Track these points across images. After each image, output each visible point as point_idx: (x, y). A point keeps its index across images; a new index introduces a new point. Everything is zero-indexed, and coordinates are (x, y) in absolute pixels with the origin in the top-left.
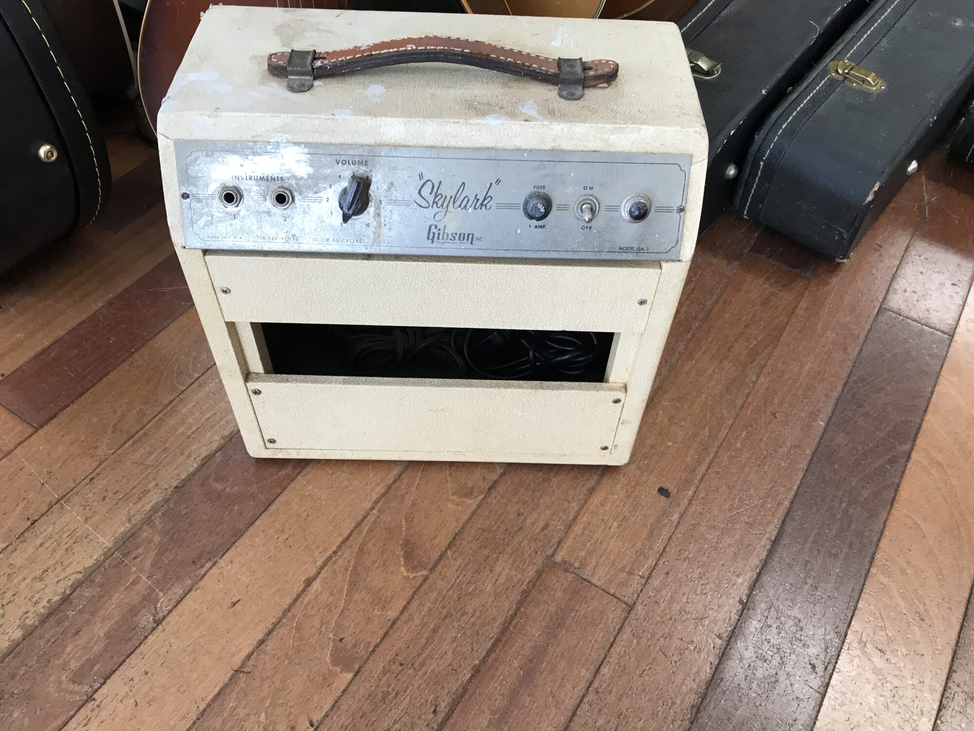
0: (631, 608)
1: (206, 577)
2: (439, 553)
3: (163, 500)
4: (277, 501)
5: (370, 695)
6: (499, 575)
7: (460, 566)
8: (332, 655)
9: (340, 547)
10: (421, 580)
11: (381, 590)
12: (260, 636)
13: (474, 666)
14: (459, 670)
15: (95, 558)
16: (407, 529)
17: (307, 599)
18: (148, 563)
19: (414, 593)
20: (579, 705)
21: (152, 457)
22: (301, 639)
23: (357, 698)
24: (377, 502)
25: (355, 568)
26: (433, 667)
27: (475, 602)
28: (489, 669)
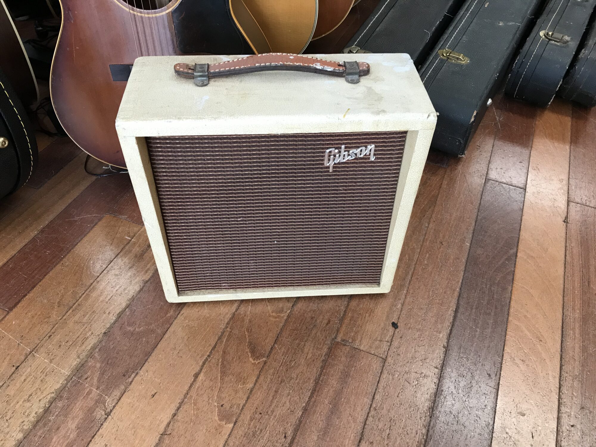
0: (385, 360)
1: (133, 382)
2: (271, 347)
3: (98, 341)
4: (168, 332)
5: (245, 435)
6: (308, 354)
7: (284, 352)
8: (219, 415)
9: (211, 352)
10: (263, 363)
11: (240, 373)
12: (173, 412)
13: (303, 408)
14: (295, 411)
15: (61, 382)
16: (249, 336)
17: (197, 385)
18: (95, 379)
19: (260, 372)
20: (366, 419)
21: (86, 318)
22: (198, 409)
23: (238, 437)
24: (228, 324)
25: (223, 363)
26: (279, 412)
27: (297, 371)
28: (312, 408)
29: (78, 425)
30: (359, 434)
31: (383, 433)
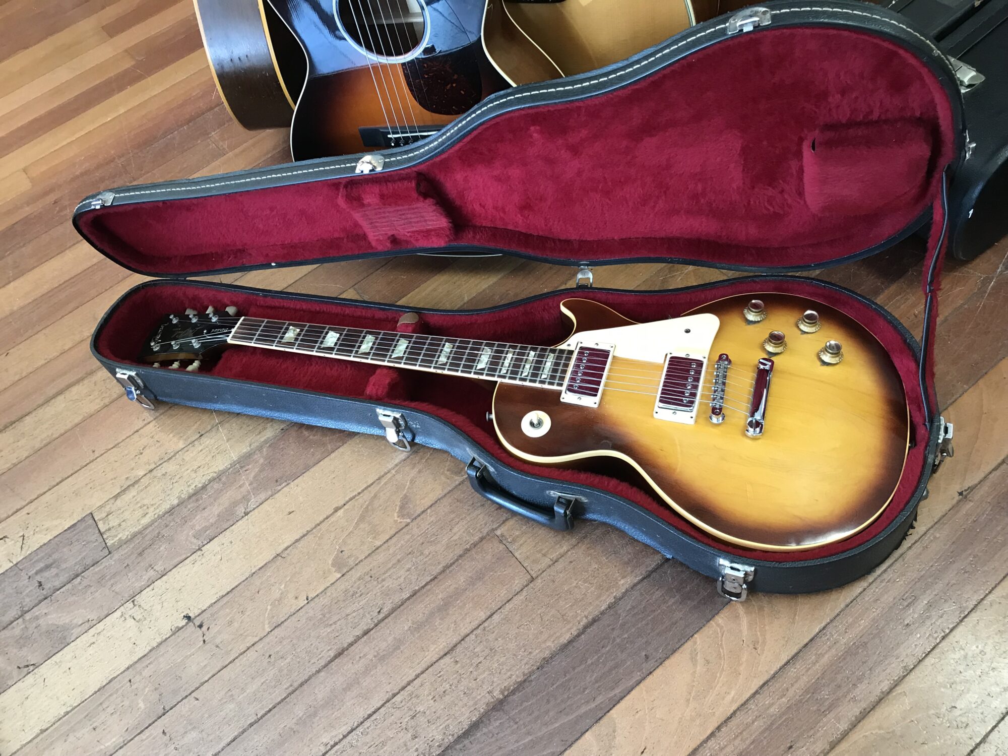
0: (533, 579)
1: (281, 492)
2: (423, 510)
3: (272, 436)
4: (337, 451)
5: (346, 591)
6: (455, 534)
7: (433, 521)
8: (334, 560)
9: (363, 491)
10: (405, 524)
11: (377, 525)
12: (298, 537)
13: (414, 591)
14: (404, 590)
15: (226, 465)
16: (409, 488)
17: (333, 520)
18: (253, 475)
19: (397, 533)
20: (468, 635)
22: (319, 545)
23: (338, 590)
24: (396, 465)
25: (367, 507)
26: (390, 583)
27: (432, 548)
28: (423, 595)
29: (220, 513)
30: (452, 645)
31: (476, 659)
